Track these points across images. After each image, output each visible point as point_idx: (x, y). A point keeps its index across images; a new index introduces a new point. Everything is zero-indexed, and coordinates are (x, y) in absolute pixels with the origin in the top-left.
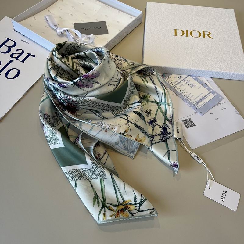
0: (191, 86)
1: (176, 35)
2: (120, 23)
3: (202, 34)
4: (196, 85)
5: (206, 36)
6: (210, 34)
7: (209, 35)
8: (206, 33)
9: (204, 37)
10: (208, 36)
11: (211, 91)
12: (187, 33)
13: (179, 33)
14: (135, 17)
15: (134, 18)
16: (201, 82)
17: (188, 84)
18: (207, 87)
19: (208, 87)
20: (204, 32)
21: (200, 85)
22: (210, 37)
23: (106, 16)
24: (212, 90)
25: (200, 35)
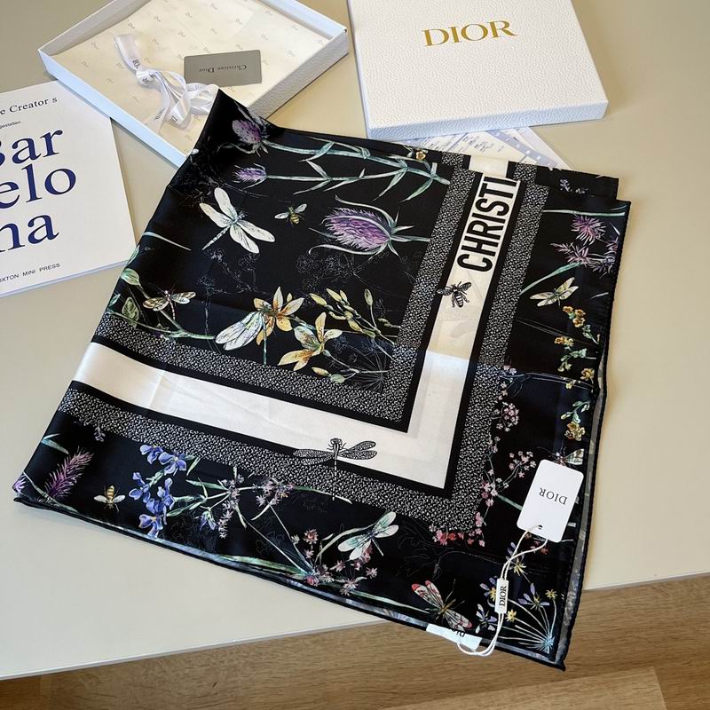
0: (481, 148)
1: (430, 43)
2: (293, 56)
3: (490, 30)
4: (492, 145)
5: (499, 32)
6: (507, 25)
7: (507, 29)
8: (499, 26)
9: (496, 35)
10: (505, 31)
11: (528, 152)
12: (456, 34)
13: (437, 37)
14: (329, 39)
15: (326, 42)
16: (503, 137)
17: (474, 145)
18: (518, 146)
19: (522, 145)
20: (492, 24)
21: (501, 143)
22: (508, 33)
23: (263, 36)
24: (530, 149)
25: (486, 32)
